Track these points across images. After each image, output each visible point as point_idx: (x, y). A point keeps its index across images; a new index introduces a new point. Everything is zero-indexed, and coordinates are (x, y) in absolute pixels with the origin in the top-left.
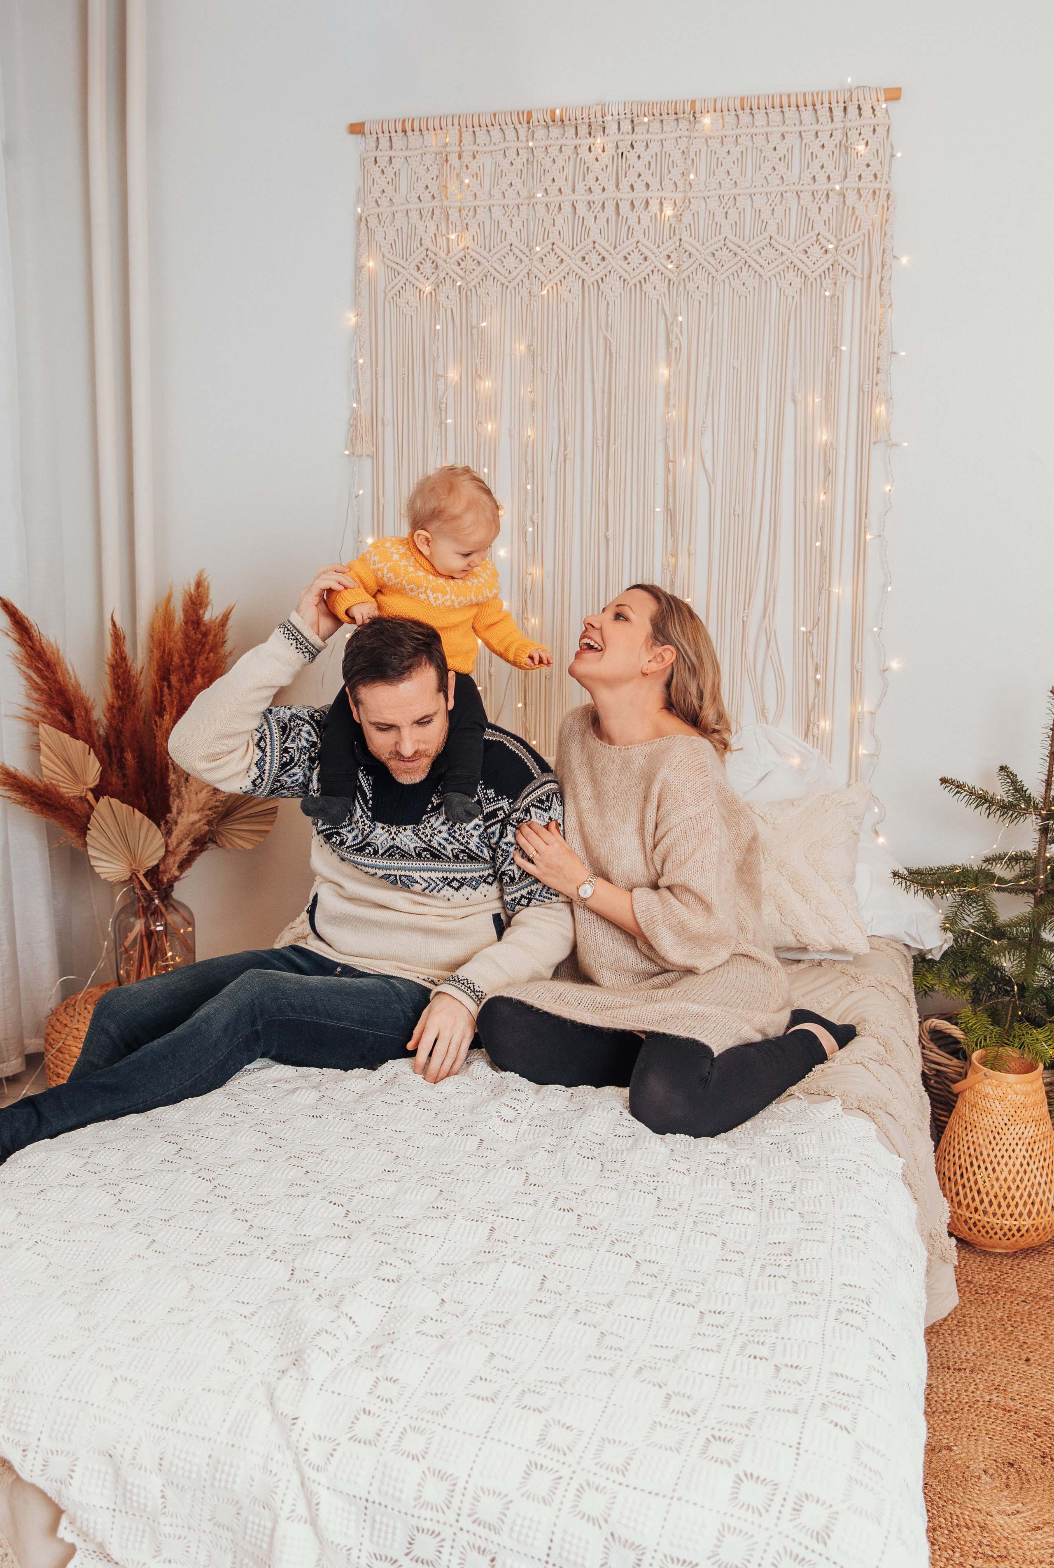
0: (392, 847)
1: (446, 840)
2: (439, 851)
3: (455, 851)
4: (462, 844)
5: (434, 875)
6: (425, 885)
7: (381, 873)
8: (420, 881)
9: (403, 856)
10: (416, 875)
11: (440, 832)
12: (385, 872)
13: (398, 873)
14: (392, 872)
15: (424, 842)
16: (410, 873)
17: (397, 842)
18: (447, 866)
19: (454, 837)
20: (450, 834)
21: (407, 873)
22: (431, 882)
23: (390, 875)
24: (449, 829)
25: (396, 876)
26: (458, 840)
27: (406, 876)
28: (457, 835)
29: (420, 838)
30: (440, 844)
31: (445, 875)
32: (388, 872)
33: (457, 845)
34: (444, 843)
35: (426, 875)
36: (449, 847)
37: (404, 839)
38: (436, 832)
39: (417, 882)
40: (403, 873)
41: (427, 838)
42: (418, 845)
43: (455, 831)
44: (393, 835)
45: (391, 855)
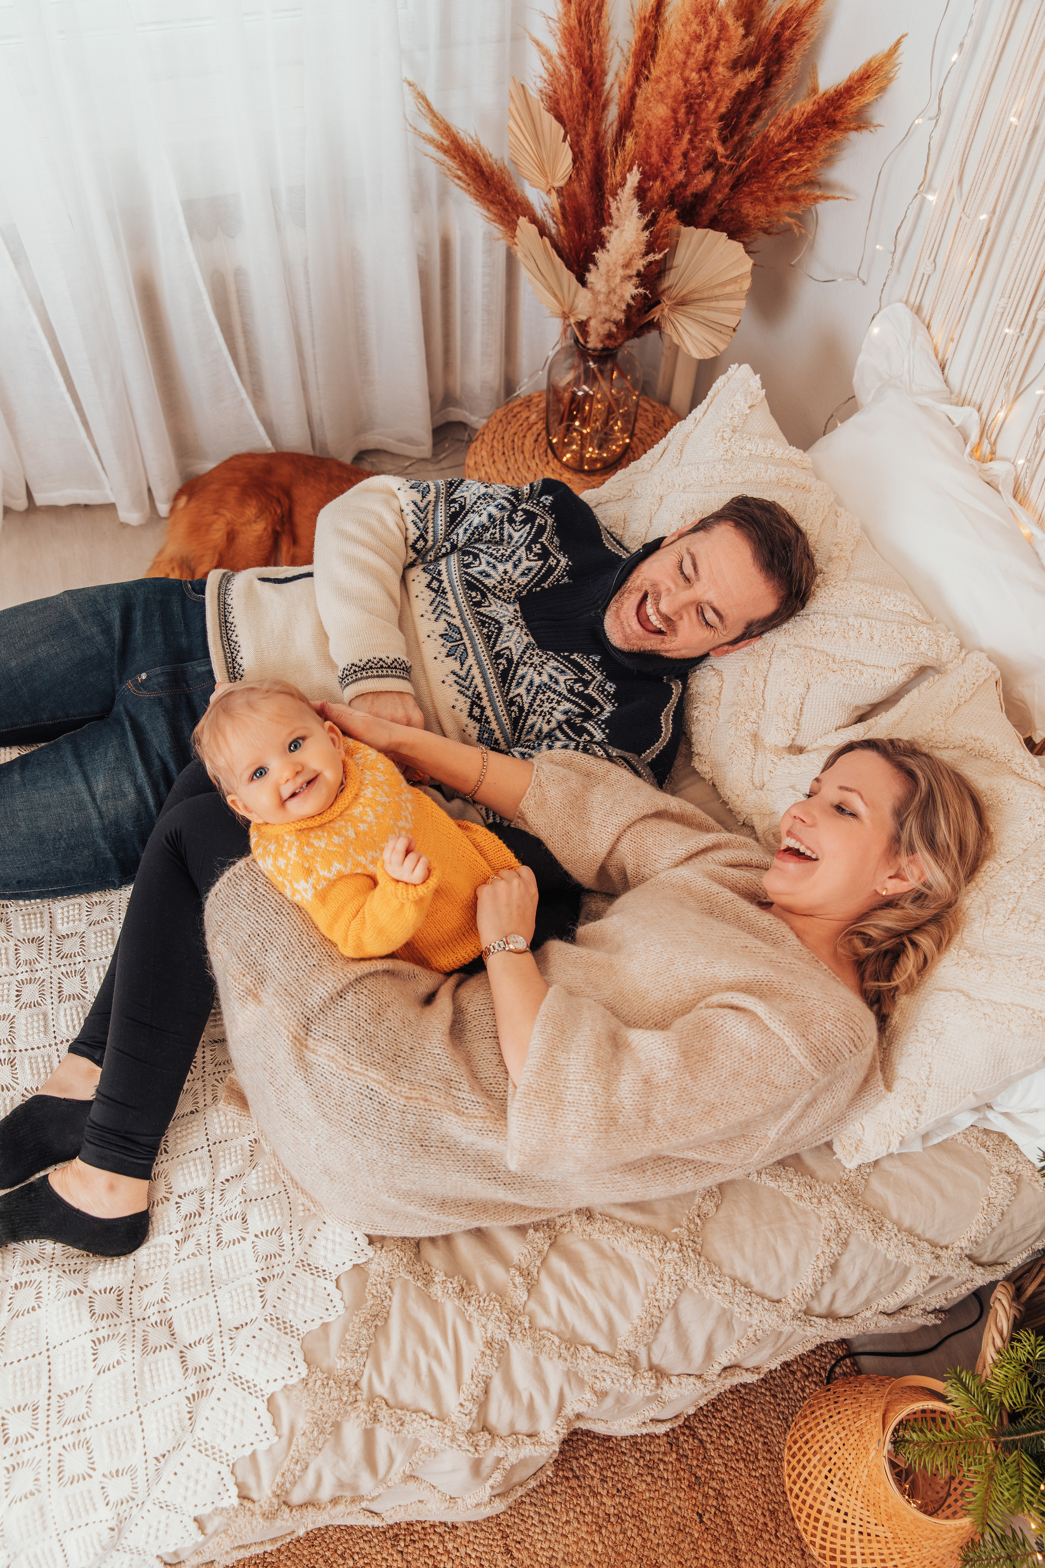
0: (498, 622)
1: (531, 683)
2: (513, 678)
3: (518, 699)
4: (531, 705)
5: (478, 680)
6: (463, 674)
8: (466, 667)
9: (489, 637)
10: (471, 660)
11: (540, 674)
12: (461, 626)
13: (466, 640)
14: (464, 635)
15: (521, 657)
16: (471, 654)
17: (506, 628)
18: (496, 693)
19: (537, 693)
20: (539, 686)
21: (470, 650)
22: (469, 680)
23: (460, 633)
24: (545, 684)
25: (462, 639)
26: (534, 699)
27: (466, 650)
28: (540, 696)
29: (523, 653)
30: (523, 677)
31: (484, 695)
32: (463, 630)
33: (527, 700)
34: (526, 682)
35: (475, 671)
36: (522, 690)
37: (515, 637)
38: (539, 668)
39: (462, 664)
40: (468, 646)
41: (526, 661)
42: (514, 651)
44: (514, 622)
45: (483, 623)
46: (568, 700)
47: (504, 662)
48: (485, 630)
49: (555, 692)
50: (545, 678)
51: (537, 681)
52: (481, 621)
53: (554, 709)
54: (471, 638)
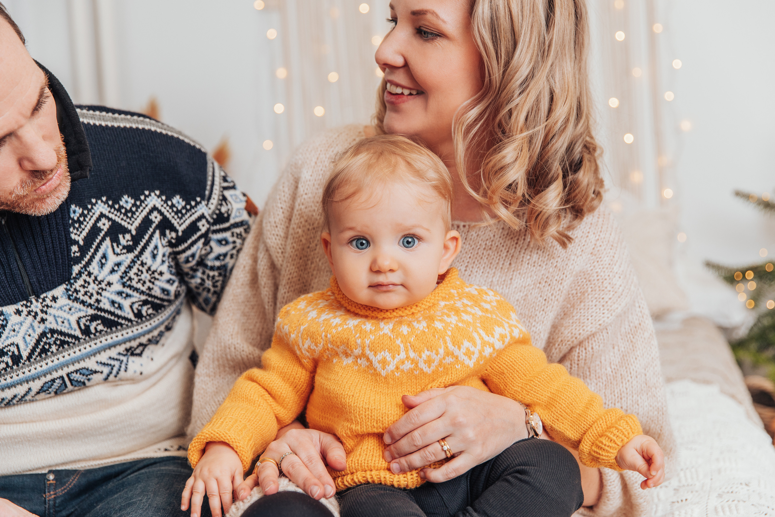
0: (43, 334)
1: (120, 293)
2: (112, 314)
3: (136, 306)
4: (142, 293)
5: (113, 353)
6: (106, 370)
7: (36, 385)
8: (99, 368)
9: (63, 343)
10: (91, 364)
11: (109, 284)
12: (43, 380)
13: (63, 373)
14: (55, 375)
15: (90, 305)
16: (82, 365)
17: (51, 324)
18: (128, 333)
19: (130, 287)
20: (124, 285)
21: (77, 366)
22: (112, 362)
23: (53, 381)
24: (122, 278)
25: (62, 378)
26: (136, 290)
27: (76, 371)
28: (134, 283)
29: (83, 303)
30: (113, 303)
31: (128, 345)
32: (49, 378)
33: (137, 297)
34: (118, 299)
35: (103, 357)
36: (126, 303)
37: (60, 313)
38: (103, 285)
39: (96, 372)
40: (72, 368)
41: (94, 299)
42: (82, 314)
43: (130, 279)
44: (40, 315)
45: (44, 351)
46: (141, 252)
47: (94, 324)
48: (54, 348)
49: (130, 267)
50: (115, 278)
51: (118, 287)
52: (40, 354)
53: (149, 269)
54: (62, 366)
